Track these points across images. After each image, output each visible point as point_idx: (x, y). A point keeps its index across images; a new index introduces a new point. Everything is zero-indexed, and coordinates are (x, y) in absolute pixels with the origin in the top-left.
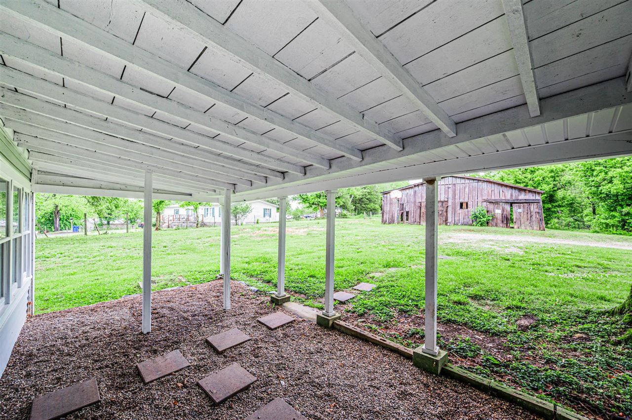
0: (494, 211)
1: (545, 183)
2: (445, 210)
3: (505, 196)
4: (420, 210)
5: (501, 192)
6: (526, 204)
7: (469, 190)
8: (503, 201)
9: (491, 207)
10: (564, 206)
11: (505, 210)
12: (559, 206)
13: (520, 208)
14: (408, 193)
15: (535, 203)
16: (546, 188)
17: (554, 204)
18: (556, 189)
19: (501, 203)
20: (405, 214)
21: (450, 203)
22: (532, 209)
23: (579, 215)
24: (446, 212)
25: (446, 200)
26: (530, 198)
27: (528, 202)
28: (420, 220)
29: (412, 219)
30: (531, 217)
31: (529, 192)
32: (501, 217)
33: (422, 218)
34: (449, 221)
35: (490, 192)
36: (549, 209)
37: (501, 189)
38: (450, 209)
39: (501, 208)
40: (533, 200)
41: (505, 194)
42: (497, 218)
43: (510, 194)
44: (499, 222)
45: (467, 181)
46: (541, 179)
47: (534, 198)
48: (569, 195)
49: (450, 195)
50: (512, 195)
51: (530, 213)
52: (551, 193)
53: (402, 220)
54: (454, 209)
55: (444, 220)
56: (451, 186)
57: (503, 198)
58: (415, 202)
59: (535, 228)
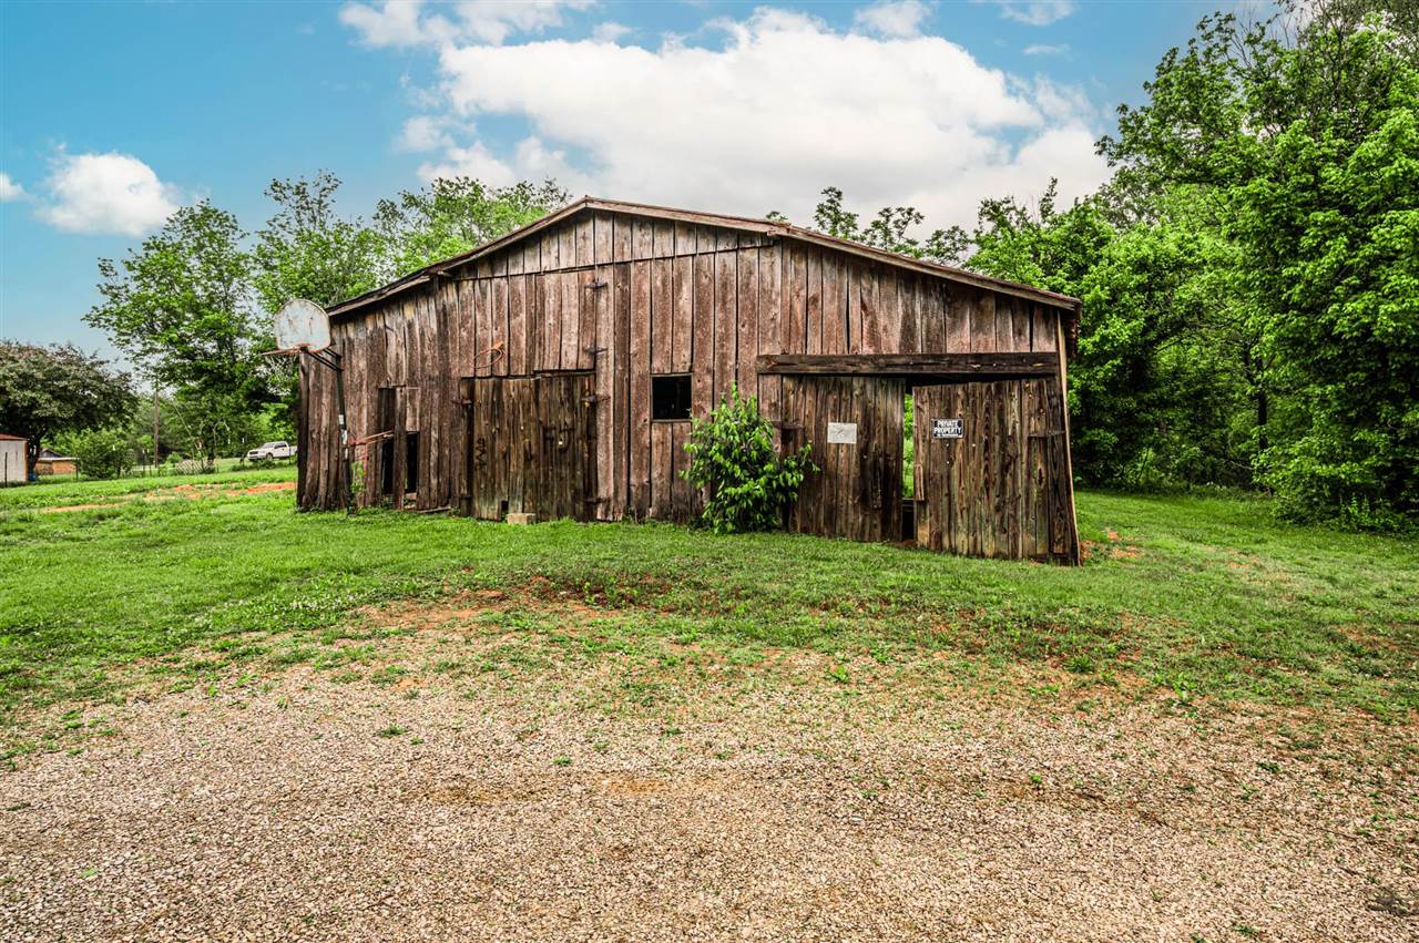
0: (821, 431)
1: (1119, 314)
2: (580, 427)
3: (874, 339)
4: (470, 427)
5: (855, 306)
6: (981, 387)
7: (700, 302)
8: (866, 368)
9: (805, 405)
10: (1178, 403)
11: (879, 428)
12: (1164, 404)
13: (949, 415)
14: (410, 325)
15: (1029, 376)
16: (1119, 329)
17: (1147, 396)
18: (1152, 335)
19: (857, 383)
20: (401, 449)
21: (606, 387)
22: (1012, 418)
23: (1216, 434)
24: (589, 437)
25: (585, 362)
26: (1002, 350)
27: (995, 374)
28: (470, 487)
29: (434, 482)
30: (1005, 468)
31: (998, 308)
32: (855, 470)
33: (477, 475)
34: (602, 493)
35: (799, 307)
36: (1130, 413)
37: (855, 290)
38: (605, 420)
39: (857, 412)
40: (1019, 357)
41: (873, 324)
42: (833, 476)
43: (898, 326)
44: (847, 499)
45: (685, 245)
46: (1104, 296)
47: (1025, 349)
48: (1195, 363)
49: (607, 338)
50: (908, 331)
51: (1003, 446)
52: (1138, 351)
53: (389, 488)
54: (624, 417)
55: (580, 485)
56: (606, 277)
57: (867, 350)
58: (445, 375)
59: (1025, 541)
